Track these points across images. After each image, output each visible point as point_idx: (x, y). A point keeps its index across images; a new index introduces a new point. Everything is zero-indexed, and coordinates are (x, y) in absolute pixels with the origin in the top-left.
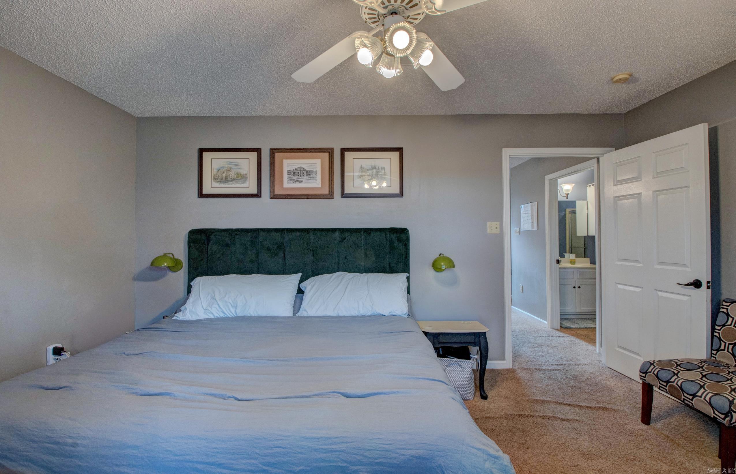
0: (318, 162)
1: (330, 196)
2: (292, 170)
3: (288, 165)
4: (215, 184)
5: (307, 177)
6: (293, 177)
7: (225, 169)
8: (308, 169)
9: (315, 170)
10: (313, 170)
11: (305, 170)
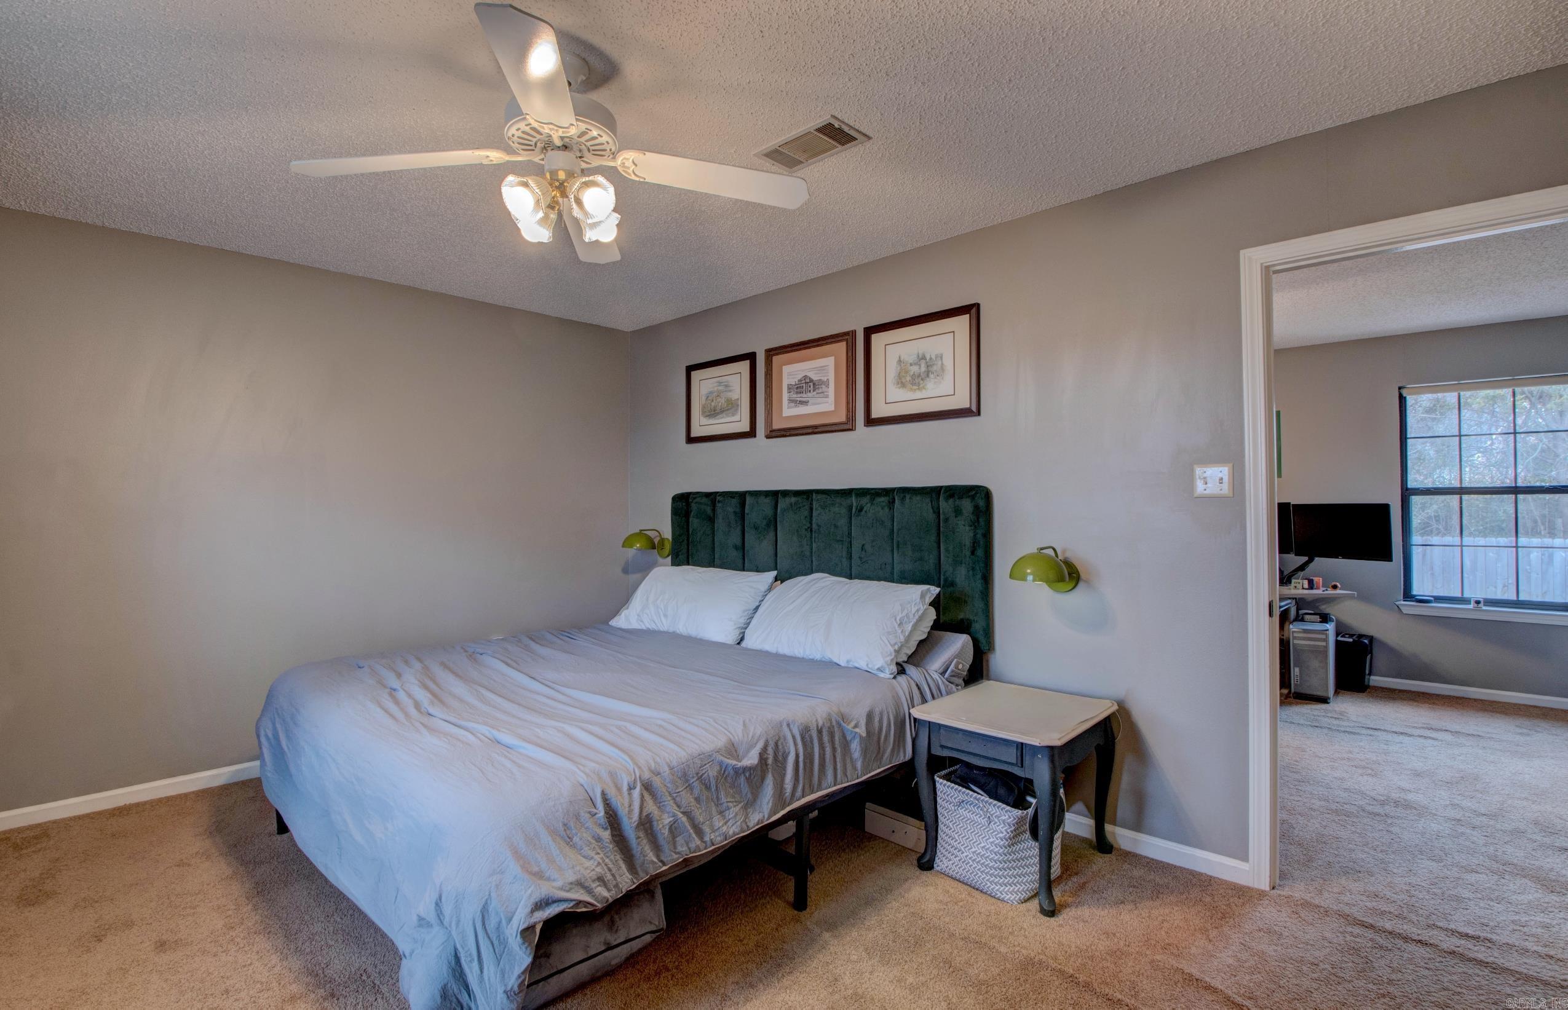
0: (829, 362)
1: (848, 426)
2: (794, 383)
3: (789, 374)
4: (704, 421)
5: (815, 393)
6: (795, 396)
7: (714, 394)
8: (815, 378)
9: (825, 379)
10: (823, 378)
11: (811, 381)
